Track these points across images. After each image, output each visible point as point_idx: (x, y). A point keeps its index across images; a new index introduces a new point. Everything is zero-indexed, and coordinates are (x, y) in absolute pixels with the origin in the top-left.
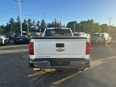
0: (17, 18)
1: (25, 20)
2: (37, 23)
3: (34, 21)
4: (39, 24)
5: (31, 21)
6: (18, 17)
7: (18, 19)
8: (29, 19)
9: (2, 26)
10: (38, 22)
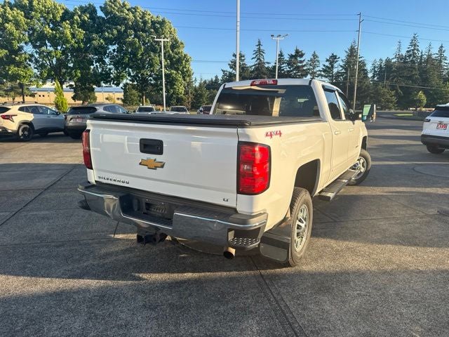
0: (256, 48)
1: (281, 55)
2: (327, 64)
3: (315, 56)
4: (335, 65)
5: (302, 56)
6: (259, 45)
7: (259, 52)
8: (297, 52)
9: (214, 79)
10: (333, 59)
